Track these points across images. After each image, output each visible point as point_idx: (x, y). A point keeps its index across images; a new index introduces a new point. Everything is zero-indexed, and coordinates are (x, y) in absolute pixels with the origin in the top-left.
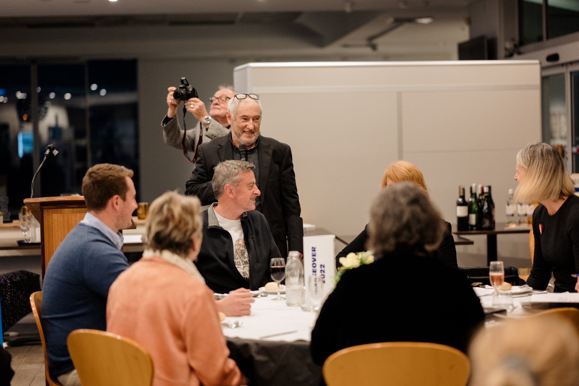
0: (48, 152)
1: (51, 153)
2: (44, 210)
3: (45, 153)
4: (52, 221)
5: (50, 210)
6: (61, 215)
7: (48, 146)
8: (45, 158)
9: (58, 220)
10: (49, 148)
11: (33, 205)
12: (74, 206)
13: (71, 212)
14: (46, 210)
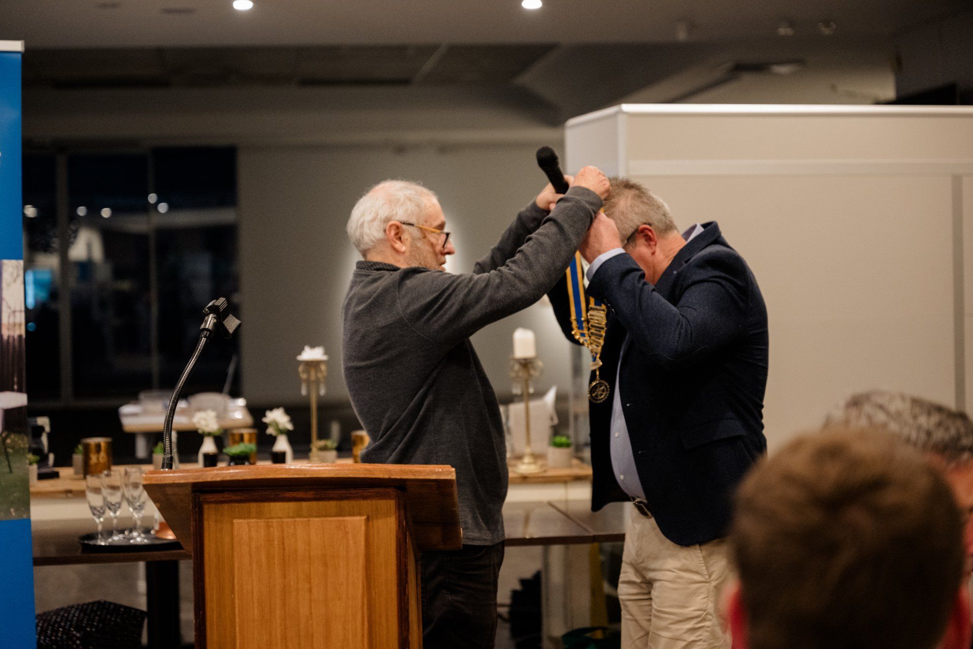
0: (210, 322)
1: (219, 326)
2: (206, 507)
3: (202, 326)
4: (232, 539)
5: (226, 506)
6: (262, 523)
7: (210, 304)
8: (204, 340)
9: (250, 539)
10: (214, 309)
11: (169, 491)
12: (300, 494)
13: (291, 515)
14: (213, 505)
